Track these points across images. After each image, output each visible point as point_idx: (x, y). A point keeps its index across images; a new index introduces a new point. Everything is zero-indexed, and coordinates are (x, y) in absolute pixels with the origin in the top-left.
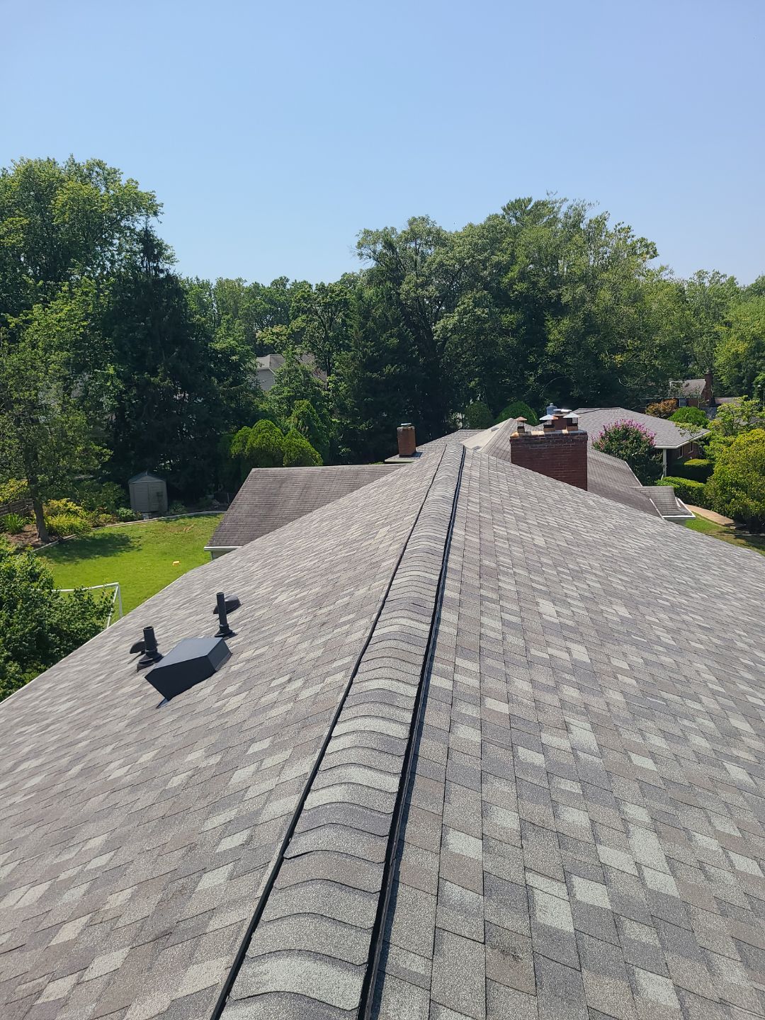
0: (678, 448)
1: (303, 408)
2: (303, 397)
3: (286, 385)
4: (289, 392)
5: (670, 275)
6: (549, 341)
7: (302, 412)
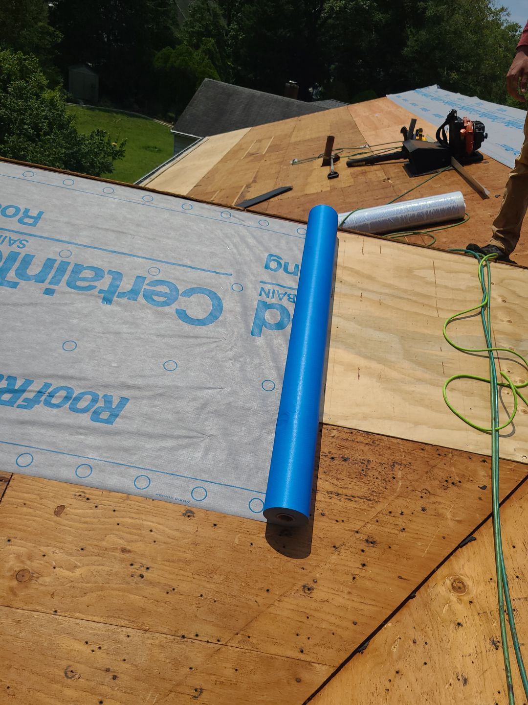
1: (209, 46)
2: (209, 35)
3: (198, 21)
4: (200, 27)
5: (507, 17)
6: (407, 46)
7: (208, 49)
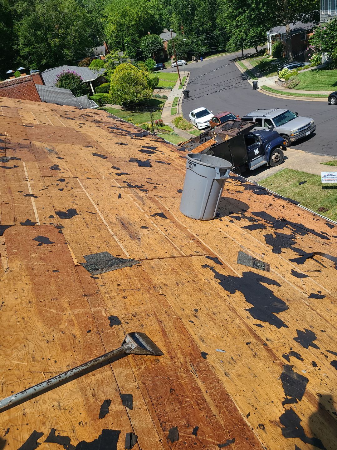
0: (95, 80)
